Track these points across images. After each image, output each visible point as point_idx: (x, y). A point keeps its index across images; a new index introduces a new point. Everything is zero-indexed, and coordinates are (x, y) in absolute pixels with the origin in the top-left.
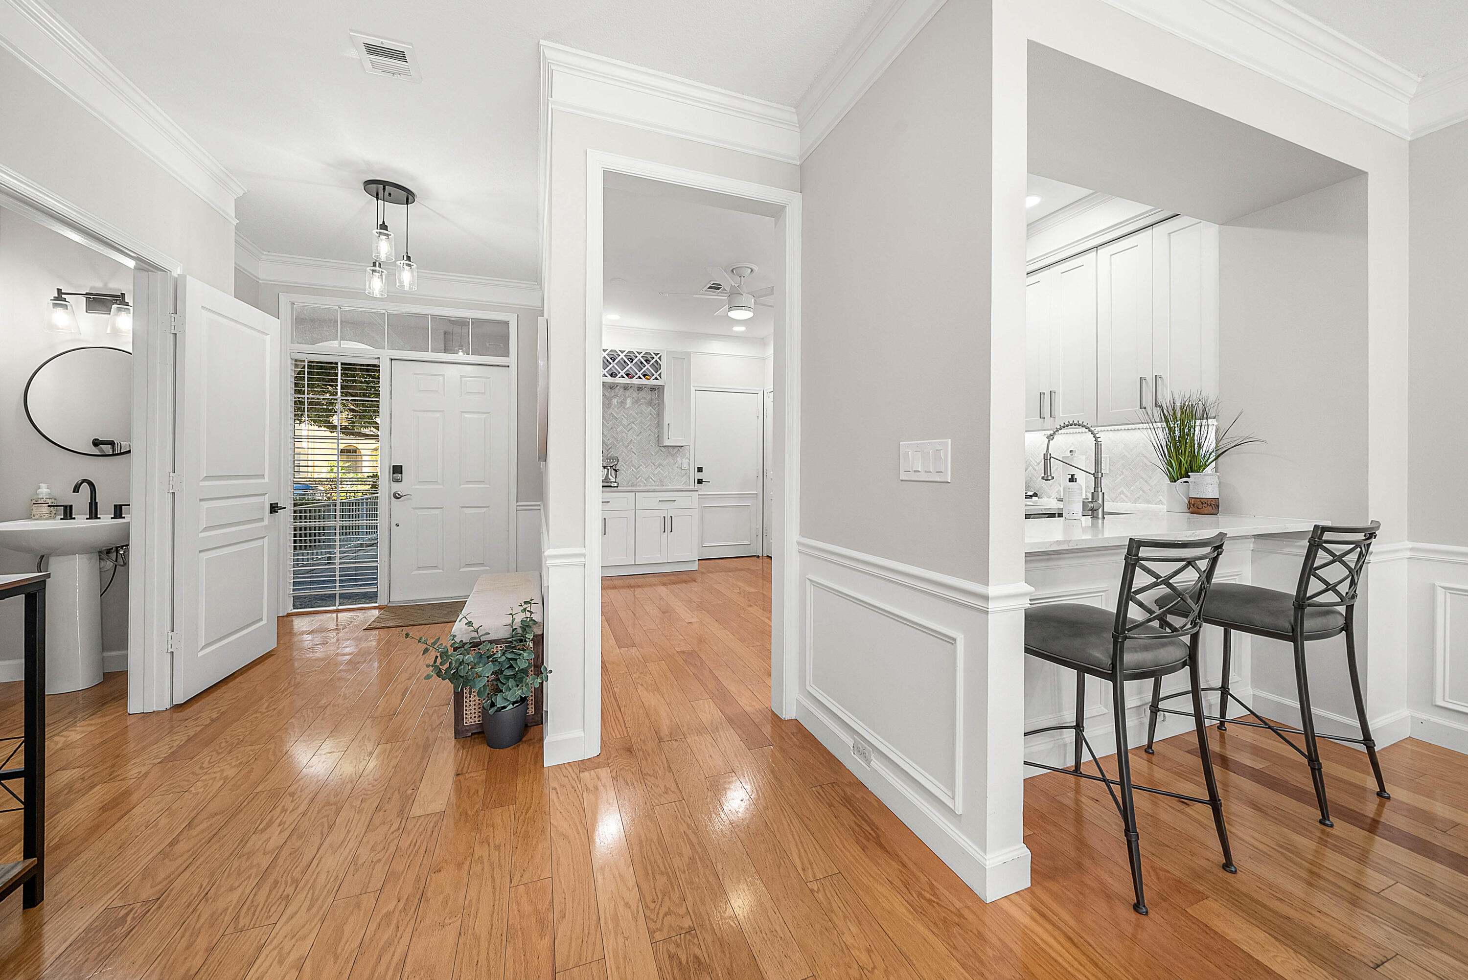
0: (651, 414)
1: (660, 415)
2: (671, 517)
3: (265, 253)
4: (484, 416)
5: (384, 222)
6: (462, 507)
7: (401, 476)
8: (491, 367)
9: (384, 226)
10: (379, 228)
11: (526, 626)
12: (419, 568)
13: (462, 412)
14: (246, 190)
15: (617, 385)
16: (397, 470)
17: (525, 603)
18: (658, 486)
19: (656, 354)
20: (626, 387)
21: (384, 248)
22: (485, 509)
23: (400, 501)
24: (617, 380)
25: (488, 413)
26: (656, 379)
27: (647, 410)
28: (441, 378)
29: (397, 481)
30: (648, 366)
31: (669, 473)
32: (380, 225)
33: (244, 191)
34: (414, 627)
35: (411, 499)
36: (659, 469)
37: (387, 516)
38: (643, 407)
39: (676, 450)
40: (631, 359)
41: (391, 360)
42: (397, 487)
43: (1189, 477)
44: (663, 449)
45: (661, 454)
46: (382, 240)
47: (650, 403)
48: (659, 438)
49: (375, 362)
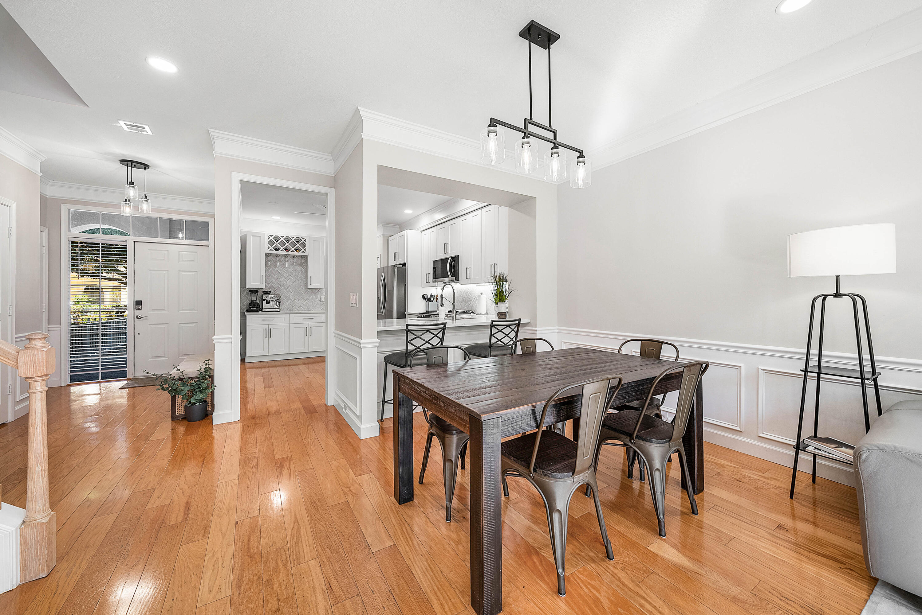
0: (301, 271)
1: (306, 271)
2: (311, 327)
3: (51, 181)
4: (194, 273)
5: (131, 181)
6: (180, 323)
7: (141, 307)
8: (198, 246)
9: (132, 183)
10: (128, 183)
11: (206, 370)
12: (153, 357)
13: (180, 271)
14: (47, 158)
15: (279, 255)
16: (139, 303)
17: (206, 361)
18: (306, 311)
19: (303, 238)
20: (286, 256)
21: (132, 193)
22: (195, 324)
23: (141, 320)
24: (279, 252)
25: (196, 271)
26: (303, 252)
27: (299, 268)
28: (166, 252)
29: (139, 309)
30: (298, 245)
31: (313, 303)
32: (130, 182)
33: (45, 158)
34: (150, 387)
35: (148, 319)
36: (306, 301)
37: (132, 328)
38: (297, 267)
39: (317, 290)
40: (288, 241)
41: (134, 242)
42: (138, 313)
43: (498, 304)
44: (309, 290)
45: (307, 293)
46: (130, 189)
47: (300, 265)
48: (306, 284)
49: (124, 244)
